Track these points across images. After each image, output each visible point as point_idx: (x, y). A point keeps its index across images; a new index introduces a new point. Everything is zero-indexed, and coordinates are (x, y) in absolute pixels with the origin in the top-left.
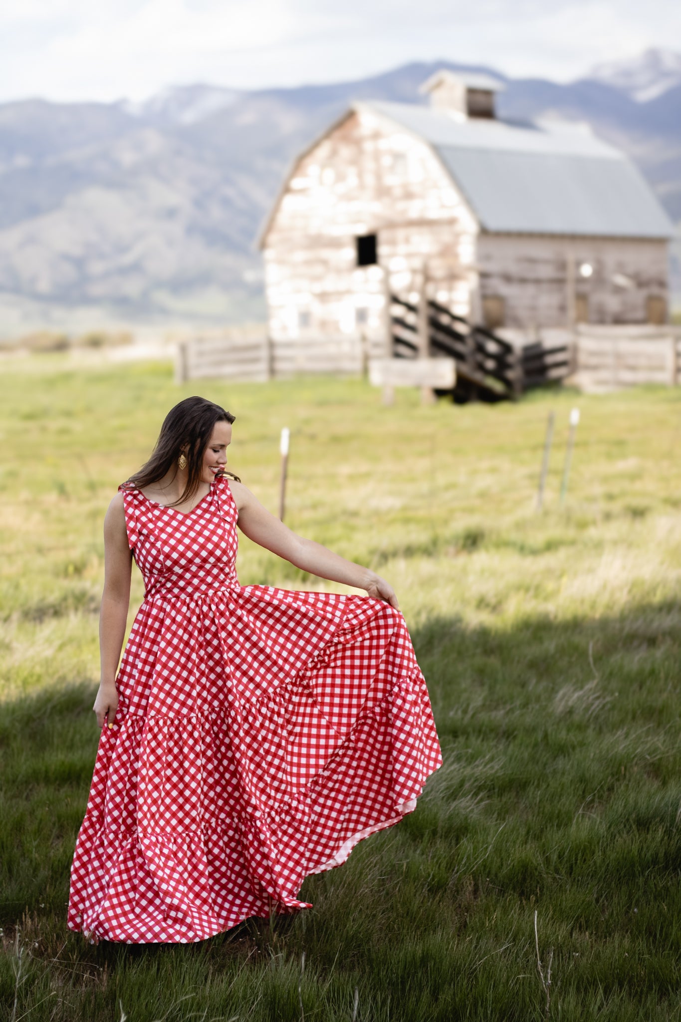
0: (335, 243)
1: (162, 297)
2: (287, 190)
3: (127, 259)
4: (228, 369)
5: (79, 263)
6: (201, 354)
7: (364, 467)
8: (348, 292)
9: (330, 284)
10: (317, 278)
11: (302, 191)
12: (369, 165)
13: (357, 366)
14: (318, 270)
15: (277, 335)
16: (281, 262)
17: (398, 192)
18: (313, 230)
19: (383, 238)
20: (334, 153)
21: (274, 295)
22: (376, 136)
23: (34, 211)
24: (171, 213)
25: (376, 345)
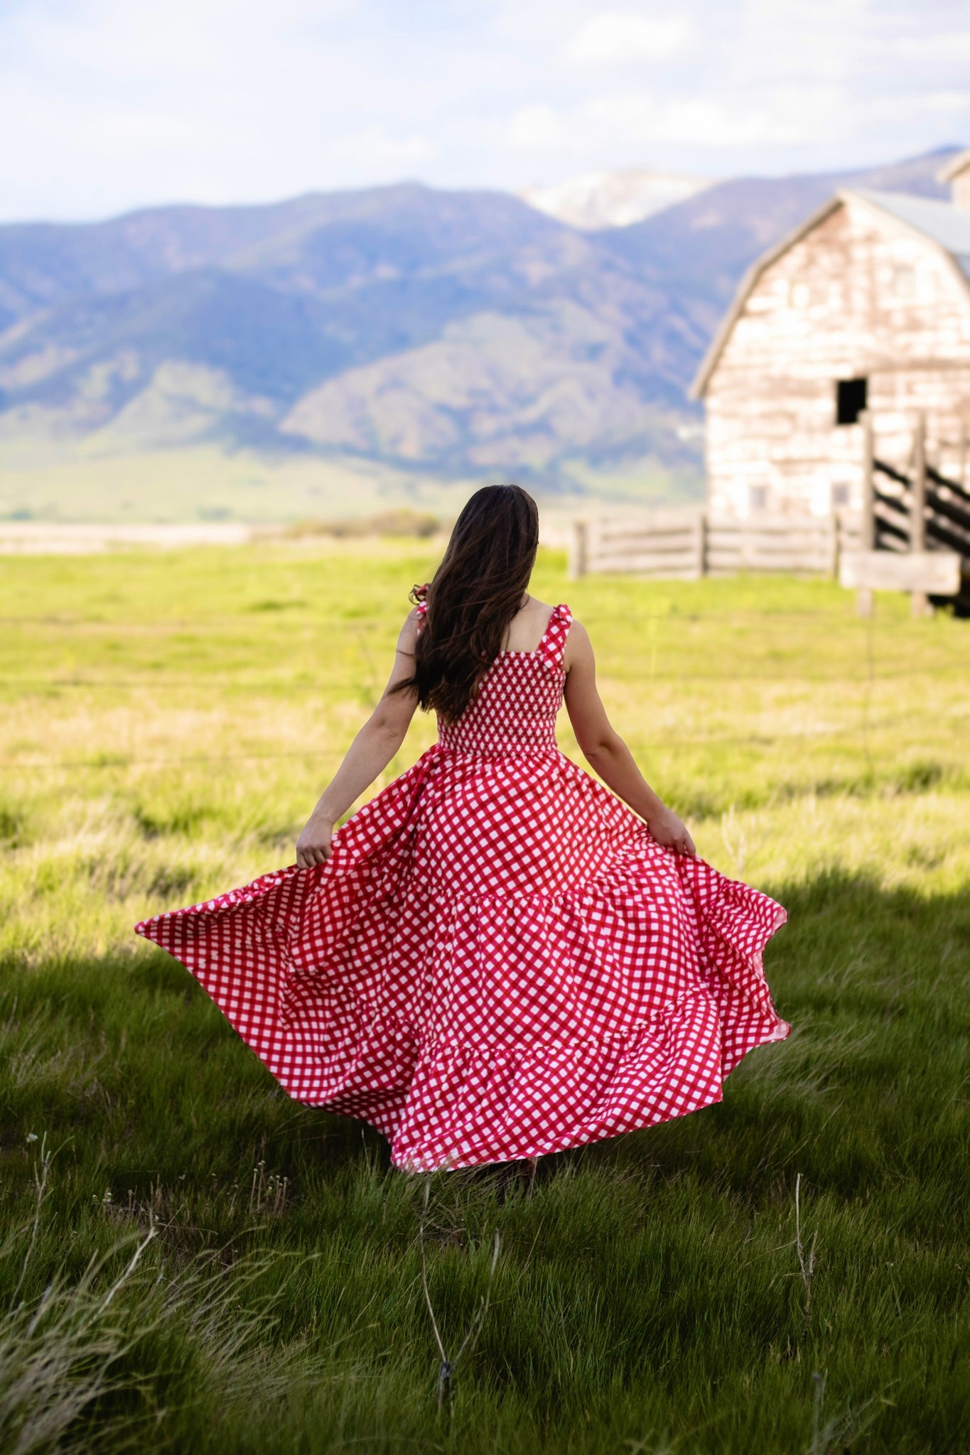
0: (807, 391)
1: (576, 469)
2: (742, 313)
3: (530, 414)
4: (643, 562)
5: (462, 418)
6: (606, 538)
7: (800, 688)
8: (824, 460)
9: (798, 447)
10: (781, 439)
11: (763, 314)
12: (859, 280)
13: (827, 562)
14: (783, 427)
15: (717, 517)
16: (730, 415)
17: (899, 319)
18: (776, 371)
19: (874, 384)
20: (811, 261)
21: (717, 461)
22: (871, 239)
23: (400, 342)
24: (594, 351)
25: (853, 534)
